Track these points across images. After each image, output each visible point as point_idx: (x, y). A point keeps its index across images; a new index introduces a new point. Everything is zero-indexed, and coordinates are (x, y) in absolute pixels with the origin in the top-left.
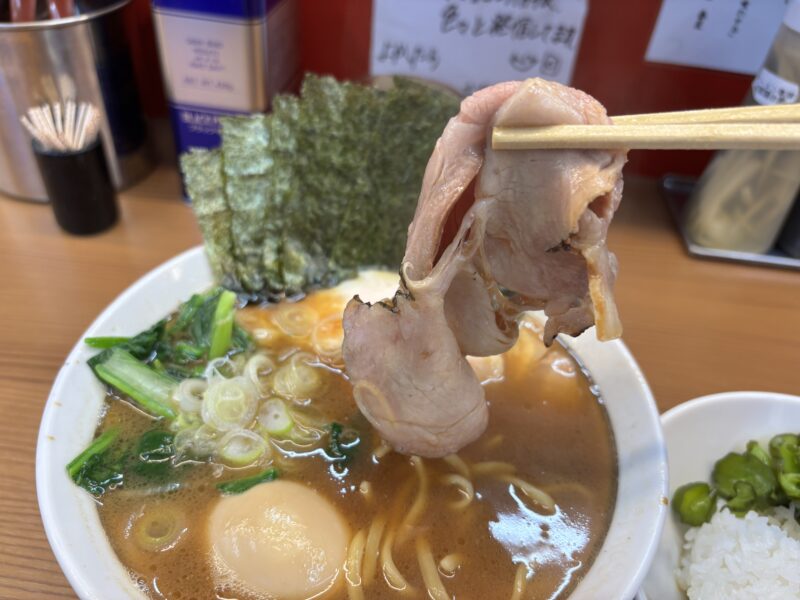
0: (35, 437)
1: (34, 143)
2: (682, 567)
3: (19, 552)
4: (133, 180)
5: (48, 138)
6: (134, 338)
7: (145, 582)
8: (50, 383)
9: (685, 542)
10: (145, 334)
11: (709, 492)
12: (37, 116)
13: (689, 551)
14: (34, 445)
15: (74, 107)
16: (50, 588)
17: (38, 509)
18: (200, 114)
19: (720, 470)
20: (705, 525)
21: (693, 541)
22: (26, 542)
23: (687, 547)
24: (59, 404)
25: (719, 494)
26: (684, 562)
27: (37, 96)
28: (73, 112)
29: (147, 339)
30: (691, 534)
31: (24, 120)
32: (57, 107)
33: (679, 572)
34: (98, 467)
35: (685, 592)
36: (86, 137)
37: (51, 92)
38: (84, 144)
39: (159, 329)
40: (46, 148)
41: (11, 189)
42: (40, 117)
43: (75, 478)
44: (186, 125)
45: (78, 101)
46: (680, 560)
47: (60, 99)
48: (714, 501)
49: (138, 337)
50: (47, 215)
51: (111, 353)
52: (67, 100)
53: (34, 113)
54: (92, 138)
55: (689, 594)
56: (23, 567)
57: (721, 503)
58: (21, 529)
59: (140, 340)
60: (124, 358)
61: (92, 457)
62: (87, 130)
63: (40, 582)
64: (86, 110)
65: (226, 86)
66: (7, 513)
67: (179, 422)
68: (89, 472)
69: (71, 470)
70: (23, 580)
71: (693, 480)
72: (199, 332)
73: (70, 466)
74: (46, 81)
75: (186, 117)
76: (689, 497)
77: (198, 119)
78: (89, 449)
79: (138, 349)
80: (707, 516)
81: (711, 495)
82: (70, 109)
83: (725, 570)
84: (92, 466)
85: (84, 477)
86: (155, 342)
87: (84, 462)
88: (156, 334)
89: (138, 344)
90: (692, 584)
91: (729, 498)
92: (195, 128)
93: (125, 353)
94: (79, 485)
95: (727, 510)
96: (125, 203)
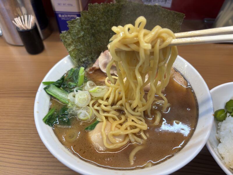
0: (33, 112)
1: (17, 28)
2: (217, 133)
3: (32, 144)
4: (47, 37)
5: (21, 26)
6: (56, 82)
7: (69, 148)
8: (35, 97)
9: (218, 126)
10: (59, 80)
11: (225, 111)
12: (16, 20)
13: (220, 129)
14: (33, 115)
15: (27, 16)
16: (41, 153)
17: (37, 132)
18: (63, 14)
19: (227, 105)
20: (224, 121)
21: (221, 126)
22: (33, 141)
23: (219, 127)
24: (38, 103)
25: (228, 112)
26: (218, 132)
27: (16, 14)
28: (27, 18)
29: (60, 82)
30: (220, 124)
31: (13, 22)
32: (22, 17)
33: (217, 135)
34: (51, 119)
35: (219, 140)
36: (32, 25)
37: (20, 13)
38: (31, 27)
39: (63, 79)
40: (21, 30)
41: (12, 43)
42: (18, 20)
43: (45, 122)
44: (60, 18)
45: (28, 15)
46: (217, 132)
47: (22, 14)
48: (226, 114)
49: (57, 81)
50: (24, 49)
51: (50, 86)
52: (25, 14)
53: (16, 19)
54: (33, 25)
55: (220, 140)
56: (33, 148)
57: (228, 114)
58: (31, 138)
59: (58, 82)
60: (54, 87)
61: (49, 116)
62: (32, 23)
63: (38, 151)
64: (30, 16)
65: (71, 5)
66: (26, 134)
67: (70, 105)
68: (49, 120)
69: (44, 120)
70: (33, 151)
71: (220, 109)
72: (75, 79)
73: (43, 119)
74: (18, 9)
75: (60, 16)
76: (219, 113)
77: (63, 16)
78: (48, 114)
79: (57, 84)
80: (224, 118)
81: (225, 112)
82: (26, 17)
83: (231, 133)
84: (50, 119)
85: (48, 122)
86: (62, 83)
87: (47, 118)
88: (62, 80)
89: (57, 83)
90: (221, 138)
91: (230, 113)
92: (62, 19)
93: (54, 86)
94: (47, 124)
95: (230, 116)
96: (45, 43)
